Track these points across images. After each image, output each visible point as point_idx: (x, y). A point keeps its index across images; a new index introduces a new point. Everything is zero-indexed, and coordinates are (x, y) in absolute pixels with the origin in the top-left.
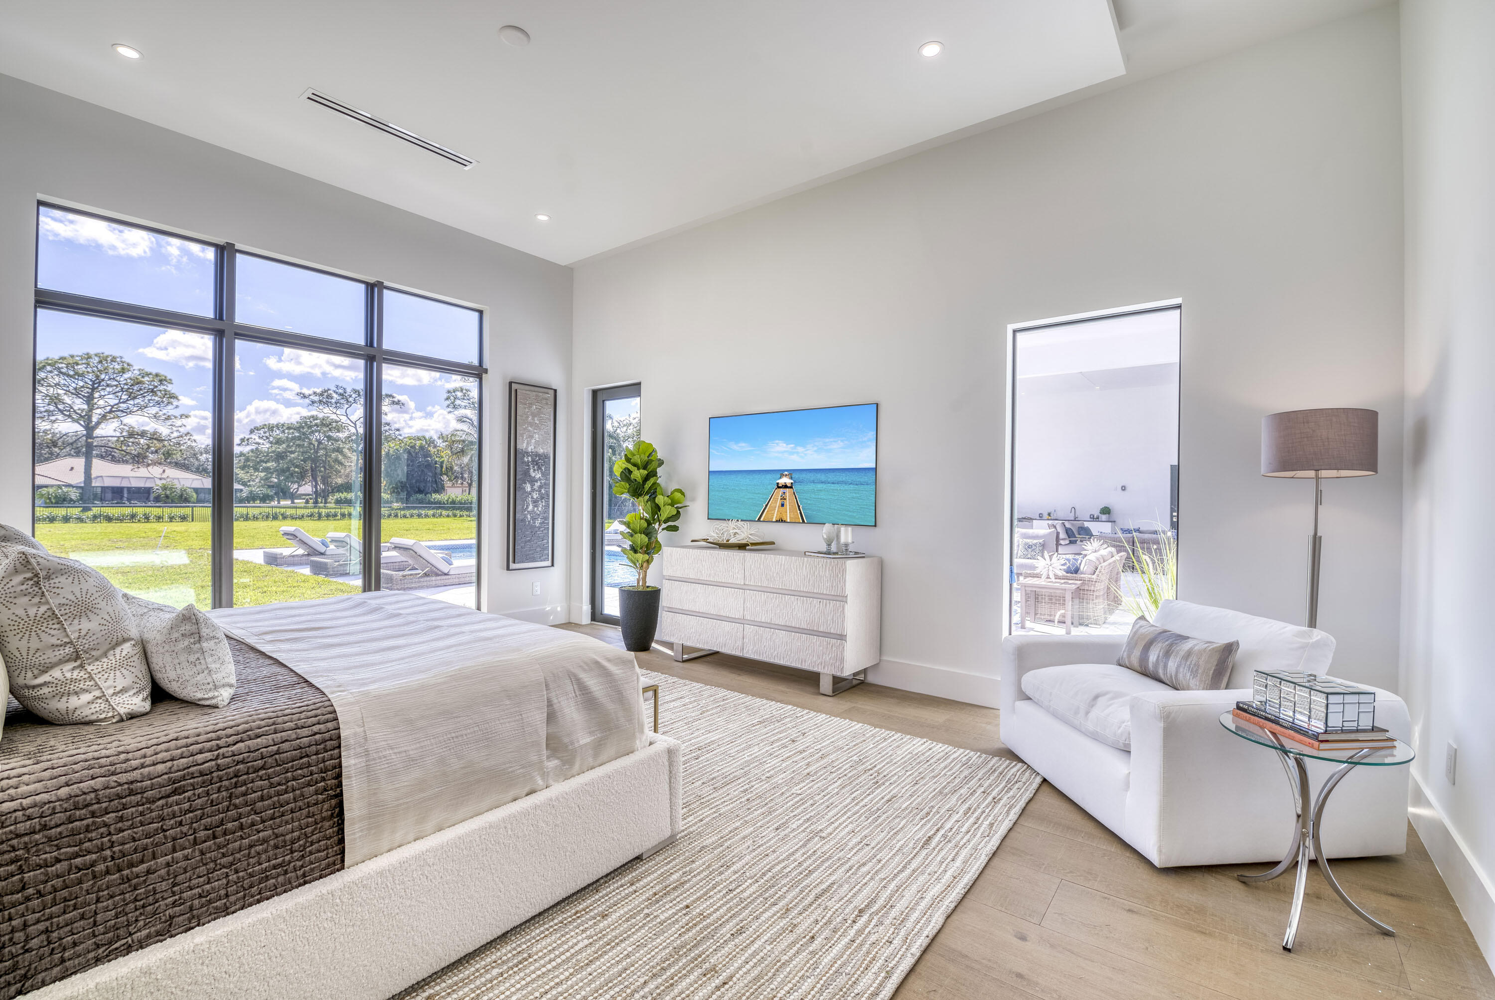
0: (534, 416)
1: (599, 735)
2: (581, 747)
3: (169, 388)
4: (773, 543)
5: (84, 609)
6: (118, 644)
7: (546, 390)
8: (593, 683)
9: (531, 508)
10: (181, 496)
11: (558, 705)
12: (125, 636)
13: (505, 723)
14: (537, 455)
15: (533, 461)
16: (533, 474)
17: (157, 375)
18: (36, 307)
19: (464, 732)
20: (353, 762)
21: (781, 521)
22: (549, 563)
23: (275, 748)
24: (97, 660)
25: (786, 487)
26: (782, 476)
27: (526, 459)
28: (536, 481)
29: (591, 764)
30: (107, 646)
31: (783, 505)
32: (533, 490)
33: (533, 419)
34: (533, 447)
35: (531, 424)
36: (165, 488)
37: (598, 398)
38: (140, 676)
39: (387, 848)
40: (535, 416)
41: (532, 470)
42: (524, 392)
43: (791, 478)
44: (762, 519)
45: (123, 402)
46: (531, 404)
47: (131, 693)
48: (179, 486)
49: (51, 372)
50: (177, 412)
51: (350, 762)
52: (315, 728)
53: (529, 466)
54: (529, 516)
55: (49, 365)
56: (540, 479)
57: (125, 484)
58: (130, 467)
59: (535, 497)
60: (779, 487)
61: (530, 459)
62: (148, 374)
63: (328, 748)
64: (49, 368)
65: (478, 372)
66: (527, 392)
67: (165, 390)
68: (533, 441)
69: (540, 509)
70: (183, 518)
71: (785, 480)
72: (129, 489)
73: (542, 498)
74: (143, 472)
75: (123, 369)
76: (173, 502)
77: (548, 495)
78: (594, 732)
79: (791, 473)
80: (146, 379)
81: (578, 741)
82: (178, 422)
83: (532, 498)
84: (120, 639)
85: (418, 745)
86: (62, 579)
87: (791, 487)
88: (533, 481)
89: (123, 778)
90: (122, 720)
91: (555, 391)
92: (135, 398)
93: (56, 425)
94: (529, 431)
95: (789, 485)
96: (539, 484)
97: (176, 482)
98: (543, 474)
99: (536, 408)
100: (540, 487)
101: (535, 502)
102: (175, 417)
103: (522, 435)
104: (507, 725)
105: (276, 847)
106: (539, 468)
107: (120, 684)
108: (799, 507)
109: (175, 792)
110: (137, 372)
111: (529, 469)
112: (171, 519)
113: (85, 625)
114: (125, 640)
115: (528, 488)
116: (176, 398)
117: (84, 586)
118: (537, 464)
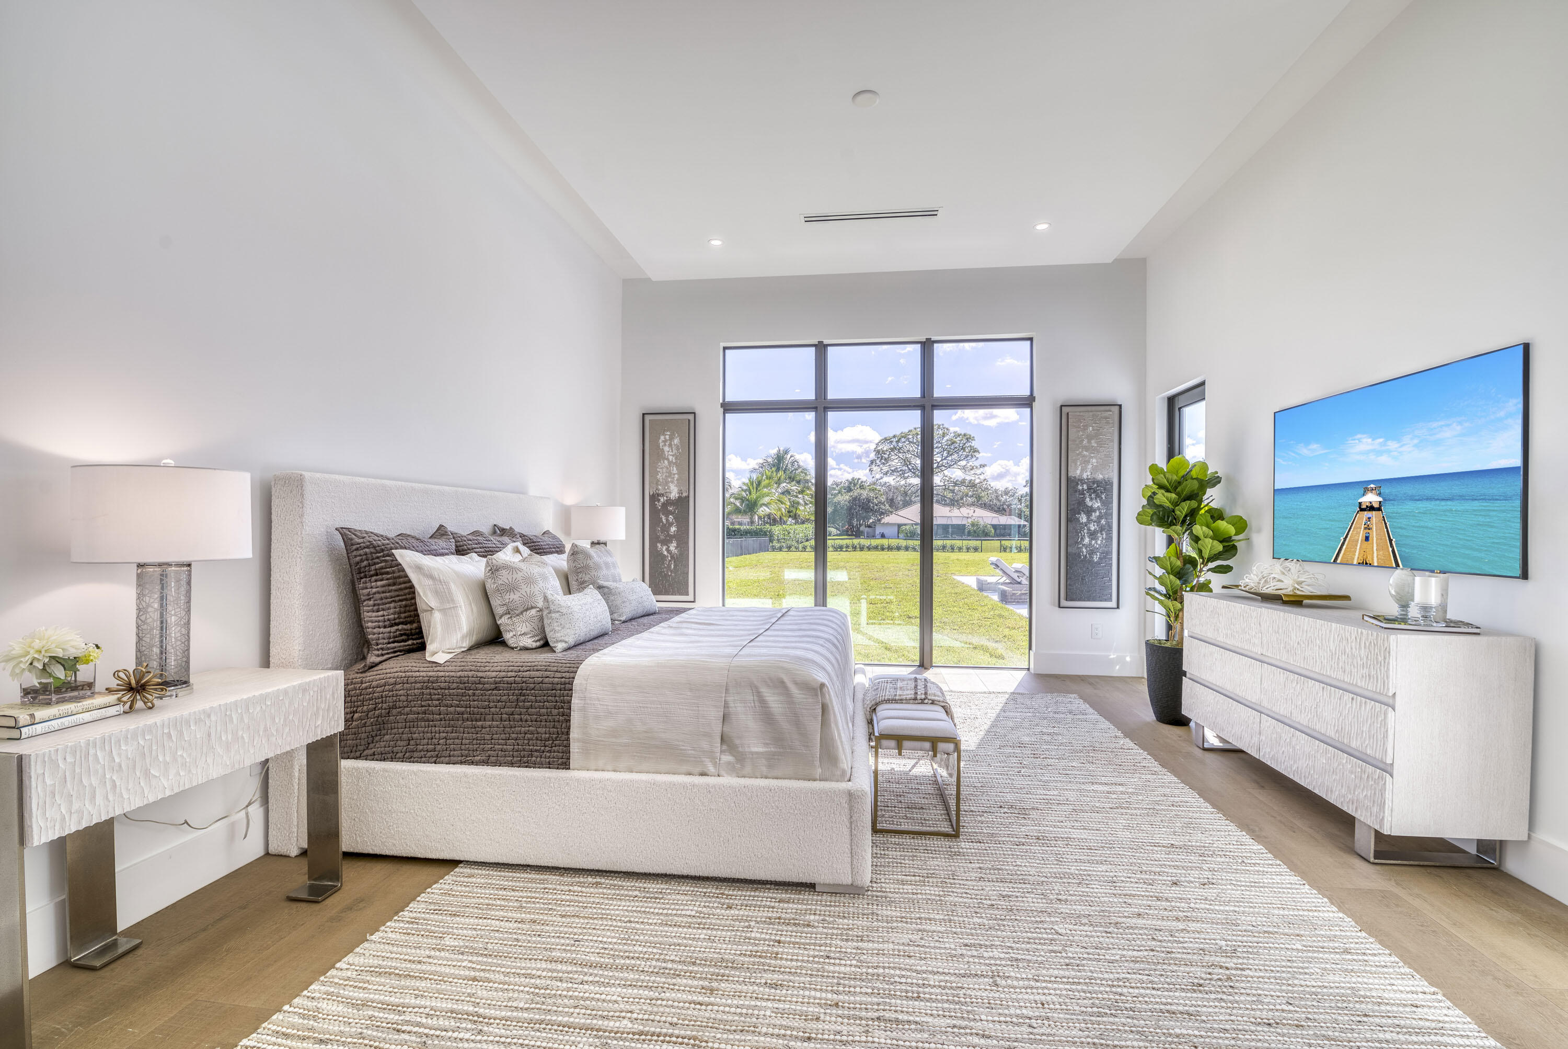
0: (1090, 438)
1: (773, 749)
2: (752, 753)
3: (973, 444)
4: (1347, 598)
5: (512, 588)
6: (527, 610)
7: (1108, 408)
8: (774, 701)
9: (1087, 541)
10: (984, 531)
11: (734, 709)
12: (533, 605)
13: (683, 709)
14: (1095, 481)
15: (1089, 489)
16: (1090, 504)
17: (965, 435)
18: (724, 414)
19: (649, 706)
20: (577, 701)
21: (1365, 563)
22: (1113, 604)
23: (541, 679)
24: (517, 615)
25: (1371, 508)
26: (1366, 491)
27: (1080, 487)
28: (1095, 511)
29: (765, 774)
30: (521, 609)
31: (1367, 539)
32: (1089, 521)
33: (1089, 442)
34: (1089, 474)
35: (1087, 448)
36: (973, 525)
37: (1173, 406)
38: (536, 628)
39: (594, 768)
40: (1092, 439)
41: (1088, 499)
42: (1078, 414)
43: (1379, 494)
44: (1338, 561)
45: (945, 459)
46: (1086, 426)
47: (529, 636)
48: (982, 523)
49: (904, 442)
50: (977, 463)
51: (576, 702)
52: (564, 675)
53: (1084, 494)
54: (1084, 550)
55: (903, 437)
56: (1099, 508)
57: (950, 522)
58: (948, 509)
59: (1093, 528)
60: (1362, 510)
61: (1085, 487)
62: (959, 435)
63: (567, 688)
64: (903, 440)
65: (1028, 402)
66: (1081, 414)
67: (971, 447)
68: (1090, 466)
69: (1099, 542)
70: (976, 549)
71: (1371, 498)
72: (952, 525)
73: (1102, 529)
74: (956, 512)
75: (944, 433)
76: (978, 536)
77: (1110, 527)
78: (767, 744)
79: (1379, 485)
80: (958, 439)
81: (749, 747)
82: (978, 472)
83: (1089, 529)
84: (530, 606)
85: (616, 704)
86: (504, 571)
87: (1379, 509)
88: (1089, 511)
89: (480, 674)
90: (520, 650)
91: (1120, 406)
92: (951, 455)
93: (908, 480)
94: (1084, 456)
95: (1376, 505)
96: (1097, 513)
97: (980, 520)
98: (1103, 503)
99: (1093, 430)
100: (1100, 517)
101: (1093, 535)
102: (977, 467)
103: (1075, 462)
104: (685, 711)
105: (537, 739)
106: (1098, 496)
107: (524, 630)
108: (1391, 541)
109: (496, 689)
110: (952, 435)
111: (1084, 499)
112: (968, 549)
113: (512, 596)
114: (532, 608)
115: (1083, 518)
116: (978, 451)
117: (515, 576)
118: (1094, 492)
